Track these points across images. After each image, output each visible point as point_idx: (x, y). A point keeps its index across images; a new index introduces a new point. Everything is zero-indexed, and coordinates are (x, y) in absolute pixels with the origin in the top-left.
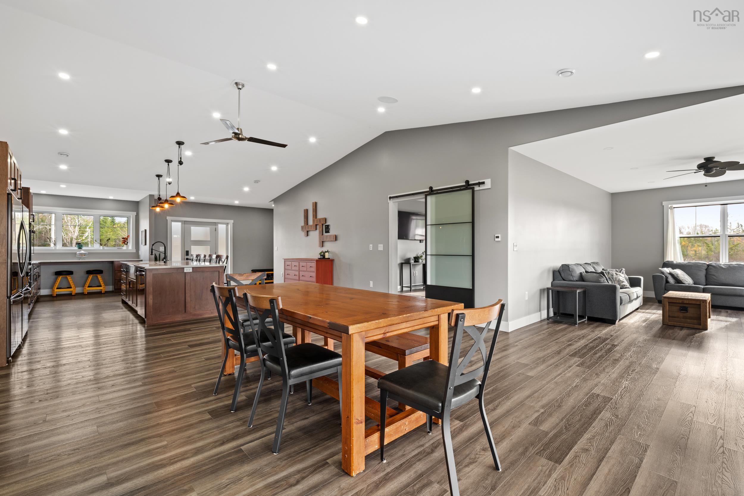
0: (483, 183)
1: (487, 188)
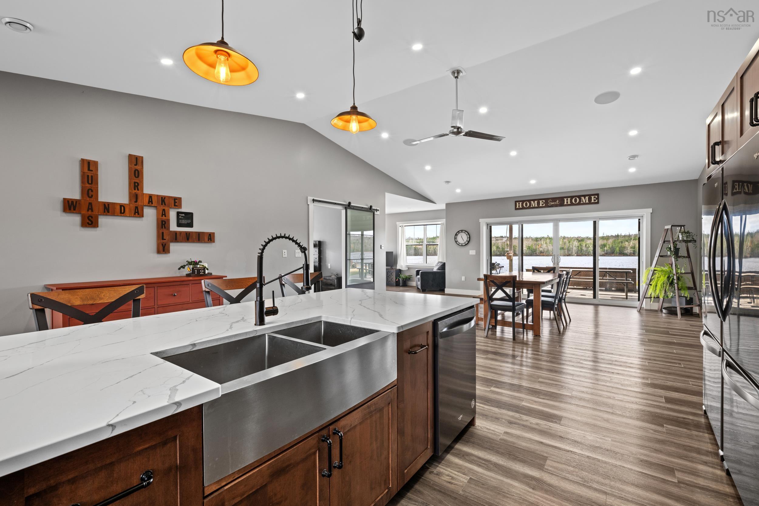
0: (376, 210)
1: (379, 214)
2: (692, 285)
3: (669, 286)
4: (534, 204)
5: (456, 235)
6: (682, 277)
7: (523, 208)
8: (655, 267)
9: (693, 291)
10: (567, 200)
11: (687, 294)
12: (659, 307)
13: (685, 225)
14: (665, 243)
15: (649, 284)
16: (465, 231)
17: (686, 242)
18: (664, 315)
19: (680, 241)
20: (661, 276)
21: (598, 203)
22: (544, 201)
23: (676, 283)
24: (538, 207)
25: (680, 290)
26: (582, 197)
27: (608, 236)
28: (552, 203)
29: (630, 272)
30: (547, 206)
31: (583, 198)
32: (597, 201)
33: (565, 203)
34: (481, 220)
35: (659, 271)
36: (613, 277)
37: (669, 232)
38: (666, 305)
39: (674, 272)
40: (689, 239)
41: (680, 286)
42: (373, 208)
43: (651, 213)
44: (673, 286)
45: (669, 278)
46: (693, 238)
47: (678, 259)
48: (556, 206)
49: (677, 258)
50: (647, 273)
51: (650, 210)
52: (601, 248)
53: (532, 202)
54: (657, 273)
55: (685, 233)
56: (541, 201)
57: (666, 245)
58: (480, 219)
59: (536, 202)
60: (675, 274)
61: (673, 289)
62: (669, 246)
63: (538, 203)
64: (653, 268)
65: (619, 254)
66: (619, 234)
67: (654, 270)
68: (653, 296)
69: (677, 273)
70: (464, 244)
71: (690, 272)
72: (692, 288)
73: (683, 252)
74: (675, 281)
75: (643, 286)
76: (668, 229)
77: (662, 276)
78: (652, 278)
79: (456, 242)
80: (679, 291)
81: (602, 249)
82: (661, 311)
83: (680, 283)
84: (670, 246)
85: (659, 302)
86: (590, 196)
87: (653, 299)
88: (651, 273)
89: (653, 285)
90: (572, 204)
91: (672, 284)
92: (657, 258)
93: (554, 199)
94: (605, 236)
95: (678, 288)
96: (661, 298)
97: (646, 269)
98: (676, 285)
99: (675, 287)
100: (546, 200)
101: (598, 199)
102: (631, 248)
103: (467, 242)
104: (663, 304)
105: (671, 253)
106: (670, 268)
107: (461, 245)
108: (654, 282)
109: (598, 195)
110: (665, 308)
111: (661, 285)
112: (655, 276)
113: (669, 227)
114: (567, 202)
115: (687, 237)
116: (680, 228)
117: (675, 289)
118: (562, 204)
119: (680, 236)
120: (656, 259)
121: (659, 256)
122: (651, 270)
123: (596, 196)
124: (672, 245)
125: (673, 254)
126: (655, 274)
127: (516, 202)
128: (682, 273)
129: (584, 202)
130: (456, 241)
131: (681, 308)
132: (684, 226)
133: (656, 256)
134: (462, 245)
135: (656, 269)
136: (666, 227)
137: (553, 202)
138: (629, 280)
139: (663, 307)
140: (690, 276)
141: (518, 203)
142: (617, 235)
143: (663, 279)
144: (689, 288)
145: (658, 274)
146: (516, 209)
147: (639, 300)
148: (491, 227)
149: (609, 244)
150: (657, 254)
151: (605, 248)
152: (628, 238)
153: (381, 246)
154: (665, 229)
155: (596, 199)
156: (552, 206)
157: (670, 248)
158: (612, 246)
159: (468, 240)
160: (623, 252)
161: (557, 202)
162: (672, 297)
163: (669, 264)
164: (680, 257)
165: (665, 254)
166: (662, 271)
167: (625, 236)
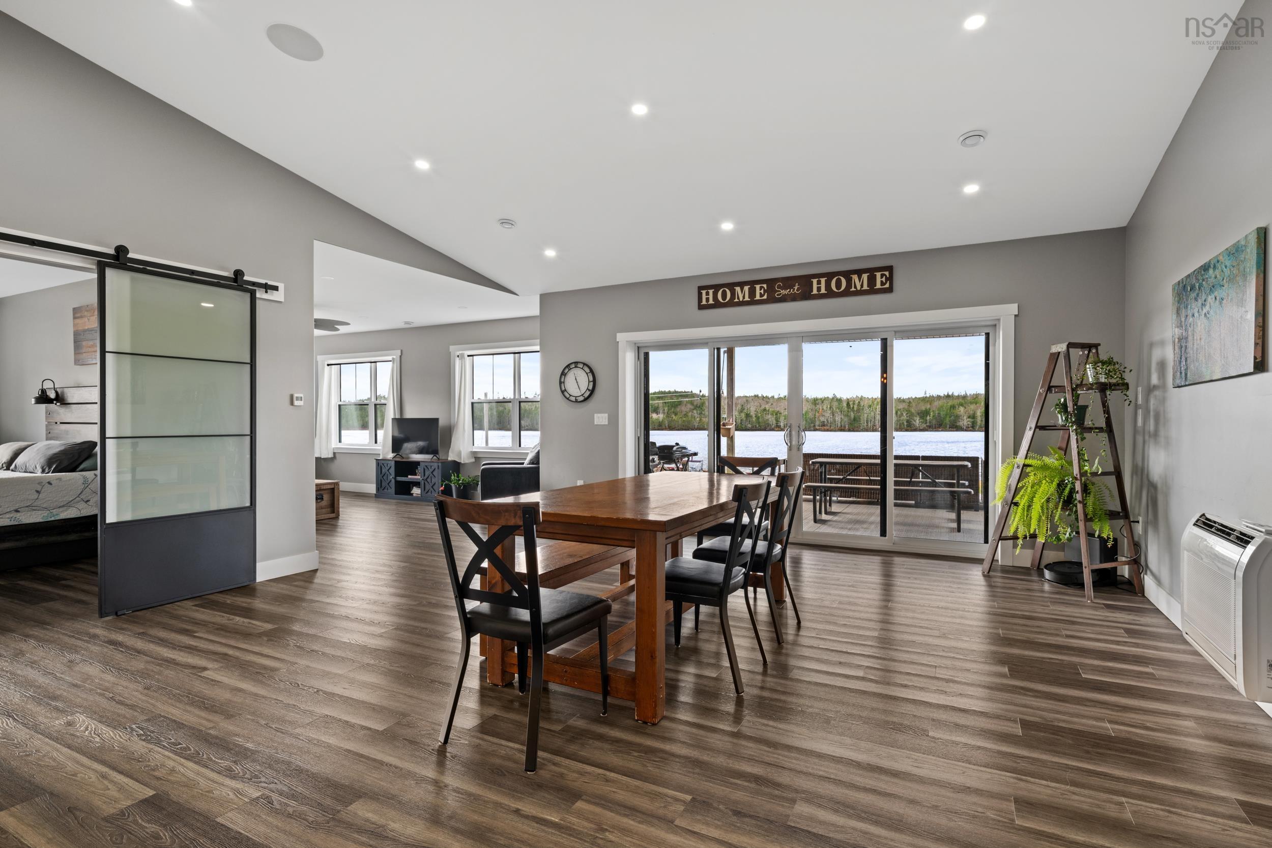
0: (276, 288)
1: (282, 300)
2: (1116, 506)
3: (1062, 509)
4: (742, 294)
5: (563, 374)
6: (1093, 484)
7: (717, 305)
8: (1026, 458)
9: (1121, 522)
10: (819, 283)
11: (1105, 530)
12: (1033, 560)
13: (1099, 345)
14: (1051, 392)
15: (1012, 503)
16: (584, 364)
17: (1103, 388)
18: (1047, 587)
19: (1090, 387)
20: (1041, 481)
21: (890, 290)
22: (765, 286)
23: (1080, 502)
24: (752, 302)
25: (1091, 520)
26: (853, 276)
27: (933, 396)
28: (783, 292)
29: (967, 466)
30: (772, 300)
31: (855, 277)
32: (887, 285)
33: (815, 292)
34: (621, 337)
35: (1037, 468)
36: (929, 478)
37: (1062, 361)
38: (1051, 556)
39: (1076, 471)
40: (1113, 381)
41: (1090, 509)
42: (246, 278)
43: (1015, 316)
44: (1071, 510)
45: (1061, 486)
46: (1122, 379)
47: (1086, 435)
48: (794, 298)
49: (1082, 433)
50: (1007, 472)
51: (1013, 308)
52: (921, 417)
53: (738, 289)
54: (1033, 473)
55: (1103, 363)
56: (758, 287)
57: (1055, 398)
58: (618, 335)
59: (746, 288)
60: (1078, 477)
61: (1073, 516)
62: (1062, 400)
63: (752, 293)
64: (1020, 459)
65: (950, 428)
66: (950, 394)
67: (1025, 466)
68: (1020, 535)
69: (1083, 474)
70: (581, 398)
71: (1112, 470)
72: (1119, 513)
73: (1094, 417)
74: (1079, 497)
75: (996, 505)
76: (1059, 353)
77: (1044, 482)
78: (1020, 485)
79: (563, 392)
80: (1087, 523)
81: (923, 419)
82: (1041, 575)
83: (1090, 501)
84: (1065, 400)
85: (1033, 546)
86: (871, 272)
87: (1020, 542)
88: (1017, 472)
89: (1021, 507)
90: (830, 294)
91: (1068, 502)
92: (1031, 433)
93: (788, 282)
94: (928, 396)
95: (1086, 515)
96: (1041, 540)
97: (1003, 462)
98: (1080, 507)
99: (1076, 511)
100: (771, 283)
101: (890, 279)
102: (969, 417)
103: (588, 393)
104: (1044, 551)
105: (1067, 419)
106: (1061, 459)
107: (573, 399)
108: (1026, 498)
109: (890, 269)
110: (1049, 567)
111: (1042, 507)
112: (1026, 480)
113: (1061, 348)
114: (819, 289)
115: (1108, 375)
116: (1086, 352)
117: (1077, 519)
118: (806, 295)
119: (1090, 373)
120: (1028, 435)
121: (1037, 427)
122: (1016, 466)
123: (887, 273)
124: (1069, 396)
125: (1073, 423)
126: (1027, 475)
127: (700, 288)
128: (1095, 474)
129: (859, 288)
130: (563, 389)
131: (1093, 571)
132: (1096, 346)
133: (1028, 428)
134: (576, 401)
135: (1028, 462)
136: (1055, 349)
137: (786, 289)
138: (963, 486)
139: (1044, 562)
140: (1112, 481)
141: (704, 292)
142: (946, 394)
143: (1047, 488)
144: (1112, 515)
145: (1035, 474)
146: (701, 307)
147: (986, 541)
148: (647, 355)
149: (934, 409)
150: (1032, 423)
151: (928, 418)
152: (964, 400)
153: (292, 396)
154: (1052, 354)
155: (887, 279)
156: (783, 299)
157: (1064, 407)
158: (939, 413)
159: (591, 388)
160: (956, 424)
161: (796, 288)
162: (1069, 540)
163: (1060, 448)
164: (1090, 429)
165: (1052, 423)
166: (1045, 467)
167: (958, 397)
